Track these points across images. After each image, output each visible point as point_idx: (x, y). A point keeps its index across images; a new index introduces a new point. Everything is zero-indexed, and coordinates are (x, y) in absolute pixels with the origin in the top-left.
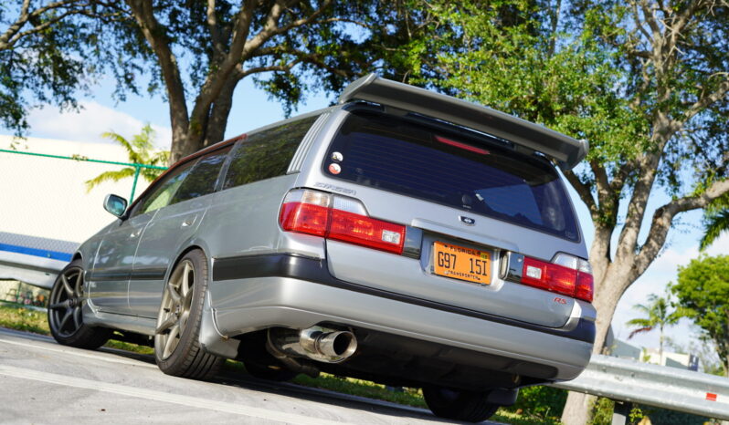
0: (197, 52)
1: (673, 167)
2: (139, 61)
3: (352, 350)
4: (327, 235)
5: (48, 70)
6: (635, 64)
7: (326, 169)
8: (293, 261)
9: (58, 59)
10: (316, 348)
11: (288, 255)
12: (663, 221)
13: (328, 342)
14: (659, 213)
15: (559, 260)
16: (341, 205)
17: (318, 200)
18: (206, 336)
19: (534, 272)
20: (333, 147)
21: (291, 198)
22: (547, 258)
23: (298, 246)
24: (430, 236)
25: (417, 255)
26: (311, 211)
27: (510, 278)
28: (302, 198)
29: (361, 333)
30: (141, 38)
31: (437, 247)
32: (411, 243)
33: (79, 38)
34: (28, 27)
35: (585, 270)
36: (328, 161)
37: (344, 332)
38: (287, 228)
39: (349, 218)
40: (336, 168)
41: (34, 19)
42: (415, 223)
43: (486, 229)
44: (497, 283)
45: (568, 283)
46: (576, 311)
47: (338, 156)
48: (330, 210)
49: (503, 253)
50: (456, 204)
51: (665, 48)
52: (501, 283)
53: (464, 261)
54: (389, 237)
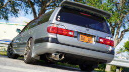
0: (39, 7)
1: (124, 24)
2: (28, 8)
3: (63, 58)
4: (57, 33)
5: (13, 11)
6: (117, 6)
7: (57, 19)
8: (50, 39)
9: (15, 9)
10: (56, 57)
11: (49, 38)
12: (123, 33)
13: (58, 56)
14: (122, 32)
15: (107, 38)
16: (60, 27)
17: (55, 26)
18: (33, 56)
19: (101, 40)
20: (58, 15)
21: (49, 26)
22: (104, 37)
23: (51, 36)
24: (79, 33)
25: (76, 37)
26: (54, 28)
27: (96, 42)
28: (52, 25)
29: (65, 54)
30: (29, 5)
31: (81, 35)
32: (75, 35)
33: (18, 5)
34: (9, 3)
35: (112, 40)
36: (57, 18)
37: (61, 54)
38: (48, 32)
39: (62, 30)
40: (59, 19)
41: (10, 2)
42: (76, 30)
43: (91, 32)
44: (94, 43)
45: (109, 43)
46: (110, 48)
47: (59, 17)
48: (58, 28)
49: (95, 36)
50: (85, 26)
51: (122, 2)
52: (95, 43)
53: (87, 38)
54: (71, 33)
